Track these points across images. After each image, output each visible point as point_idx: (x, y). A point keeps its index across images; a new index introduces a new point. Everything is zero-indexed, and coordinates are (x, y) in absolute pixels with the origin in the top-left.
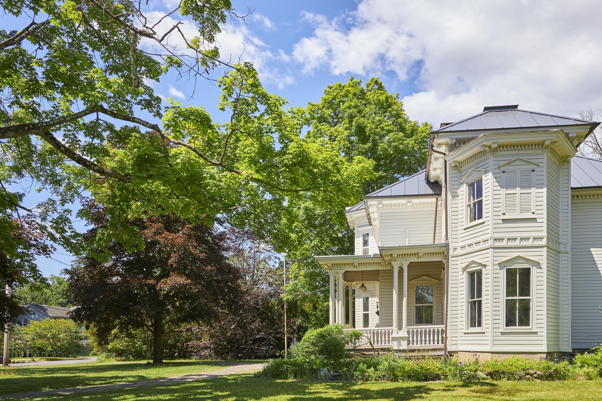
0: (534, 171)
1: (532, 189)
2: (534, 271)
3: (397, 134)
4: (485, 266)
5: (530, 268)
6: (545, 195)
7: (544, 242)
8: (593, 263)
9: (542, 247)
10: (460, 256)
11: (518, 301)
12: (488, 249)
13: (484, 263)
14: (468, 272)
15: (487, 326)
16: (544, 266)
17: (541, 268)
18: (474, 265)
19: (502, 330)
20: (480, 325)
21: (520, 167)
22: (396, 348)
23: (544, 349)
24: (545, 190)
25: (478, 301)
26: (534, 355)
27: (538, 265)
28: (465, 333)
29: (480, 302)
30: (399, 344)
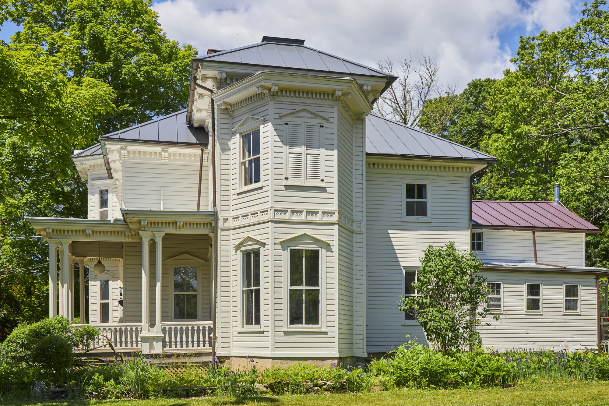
0: (322, 127)
1: (321, 149)
2: (323, 253)
3: (150, 56)
4: (264, 245)
5: (319, 250)
6: (335, 158)
7: (335, 218)
8: (390, 247)
9: (333, 224)
10: (233, 229)
11: (304, 292)
12: (268, 222)
13: (263, 241)
14: (242, 251)
15: (267, 323)
16: (335, 248)
17: (332, 251)
18: (250, 243)
19: (285, 329)
20: (258, 322)
21: (306, 120)
22: (146, 351)
23: (335, 353)
24: (335, 152)
25: (256, 290)
26: (324, 362)
27: (328, 247)
28: (239, 333)
29: (258, 292)
30: (151, 347)
